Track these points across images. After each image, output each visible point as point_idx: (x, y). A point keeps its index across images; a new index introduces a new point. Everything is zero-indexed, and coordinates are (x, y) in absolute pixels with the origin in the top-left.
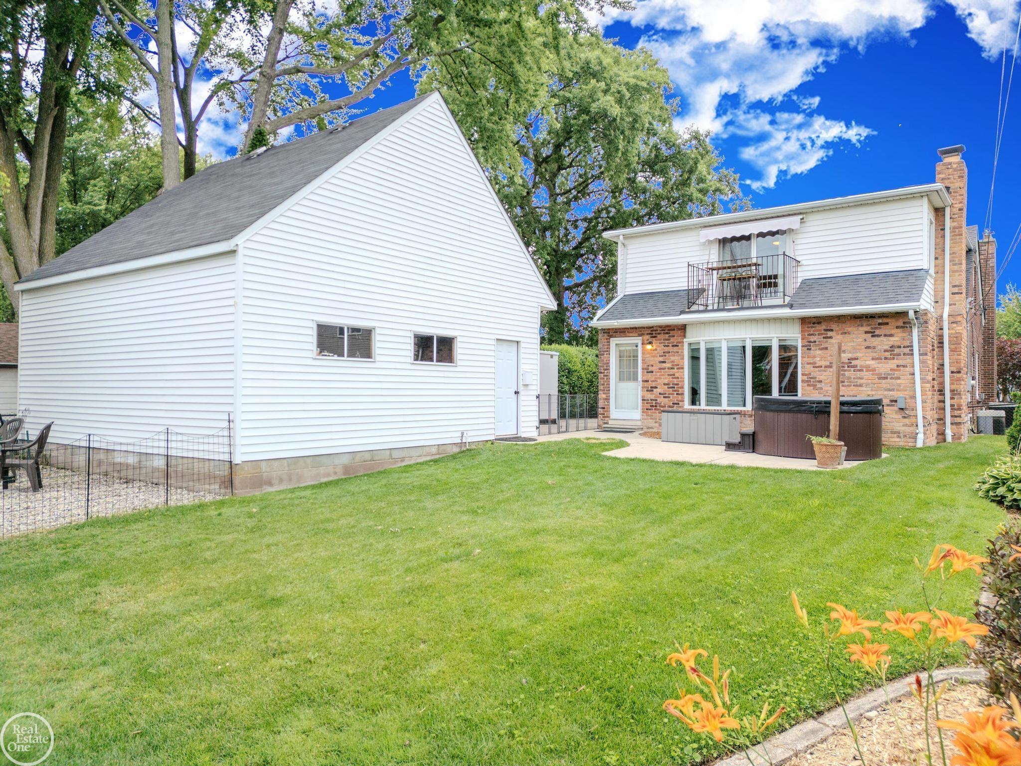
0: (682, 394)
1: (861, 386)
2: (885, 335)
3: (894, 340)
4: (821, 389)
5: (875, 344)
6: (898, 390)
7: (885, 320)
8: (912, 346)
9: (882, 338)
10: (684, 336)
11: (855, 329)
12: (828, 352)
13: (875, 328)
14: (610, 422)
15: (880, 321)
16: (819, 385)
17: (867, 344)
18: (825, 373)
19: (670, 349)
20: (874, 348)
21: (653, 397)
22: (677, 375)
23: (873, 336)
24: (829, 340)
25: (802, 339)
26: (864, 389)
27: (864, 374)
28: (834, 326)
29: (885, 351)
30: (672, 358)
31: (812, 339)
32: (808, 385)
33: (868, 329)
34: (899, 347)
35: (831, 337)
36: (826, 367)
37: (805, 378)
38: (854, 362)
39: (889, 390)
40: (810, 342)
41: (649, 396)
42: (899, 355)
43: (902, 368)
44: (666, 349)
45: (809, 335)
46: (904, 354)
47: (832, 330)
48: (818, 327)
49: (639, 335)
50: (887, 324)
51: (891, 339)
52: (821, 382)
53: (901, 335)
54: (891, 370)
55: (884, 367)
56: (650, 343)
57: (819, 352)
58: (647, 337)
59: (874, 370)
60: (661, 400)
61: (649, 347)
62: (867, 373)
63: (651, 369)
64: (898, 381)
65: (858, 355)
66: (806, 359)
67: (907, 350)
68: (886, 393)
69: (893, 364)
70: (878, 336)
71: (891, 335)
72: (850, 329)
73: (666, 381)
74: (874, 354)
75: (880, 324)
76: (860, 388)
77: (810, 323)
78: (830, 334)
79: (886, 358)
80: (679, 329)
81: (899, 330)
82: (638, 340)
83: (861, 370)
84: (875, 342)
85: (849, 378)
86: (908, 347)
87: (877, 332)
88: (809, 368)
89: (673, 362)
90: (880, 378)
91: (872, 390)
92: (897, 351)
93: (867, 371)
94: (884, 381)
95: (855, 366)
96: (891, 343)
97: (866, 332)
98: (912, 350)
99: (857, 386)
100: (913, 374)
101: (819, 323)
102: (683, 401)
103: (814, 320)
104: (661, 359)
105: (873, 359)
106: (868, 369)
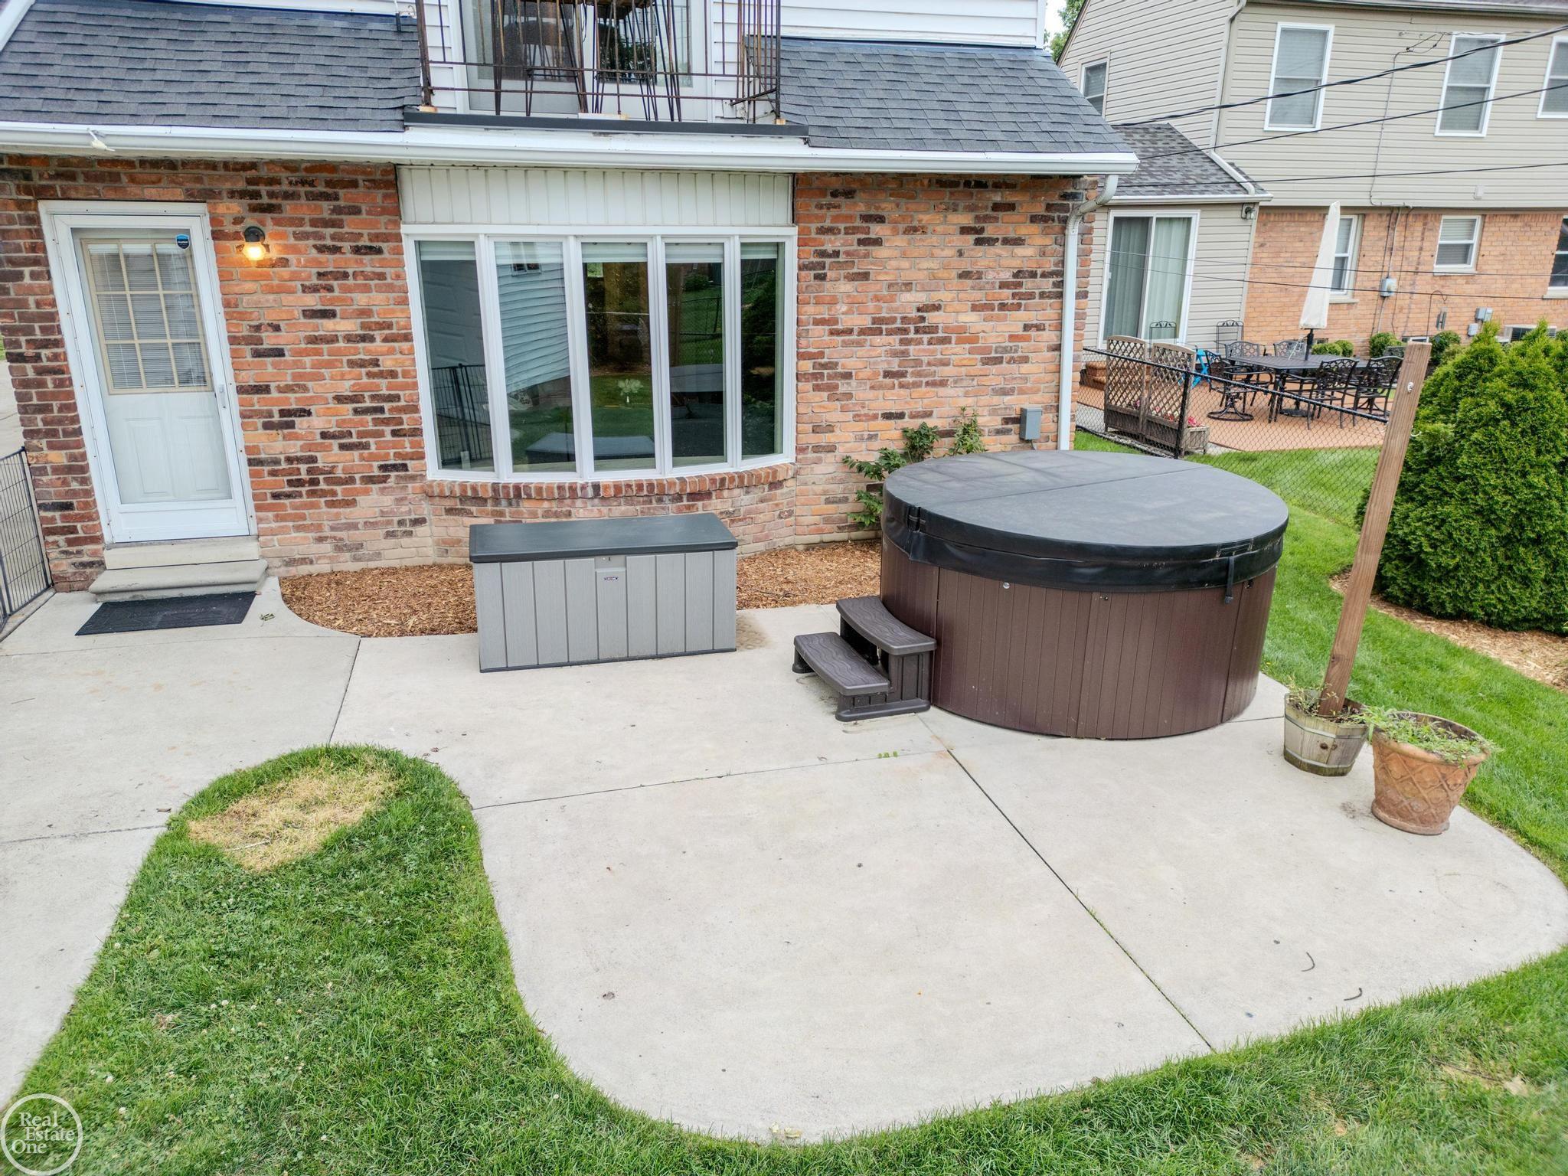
0: (417, 432)
1: (943, 383)
2: (1006, 241)
3: (1025, 255)
4: (849, 396)
5: (981, 265)
6: (1022, 392)
7: (1009, 197)
8: (1061, 274)
9: (998, 249)
10: (395, 212)
11: (939, 218)
12: (871, 287)
13: (986, 219)
14: (110, 558)
15: (997, 198)
16: (843, 387)
17: (966, 265)
18: (861, 352)
19: (348, 261)
20: (979, 275)
21: (295, 449)
22: (387, 363)
23: (979, 242)
24: (875, 250)
25: (802, 243)
26: (947, 391)
27: (956, 351)
28: (887, 207)
29: (1003, 285)
30: (361, 299)
31: (830, 243)
32: (817, 388)
33: (966, 219)
34: (1033, 275)
35: (877, 242)
36: (863, 332)
37: (808, 366)
38: (932, 318)
39: (1004, 392)
40: (823, 254)
41: (277, 446)
42: (1030, 296)
43: (1033, 333)
44: (330, 262)
45: (822, 231)
46: (1042, 295)
47: (880, 219)
48: (846, 207)
49: (192, 197)
50: (1011, 207)
51: (1019, 251)
52: (848, 376)
53: (1039, 240)
54: (1013, 338)
55: (996, 331)
56: (254, 235)
57: (845, 287)
58: (230, 208)
59: (973, 339)
60: (331, 457)
61: (254, 252)
62: (958, 348)
63: (269, 339)
64: (1025, 368)
65: (942, 296)
66: (809, 309)
67: (1047, 284)
68: (996, 400)
69: (1015, 321)
70: (990, 242)
71: (1018, 242)
72: (925, 218)
73: (346, 388)
74: (979, 296)
75: (996, 207)
76: (941, 391)
77: (822, 192)
78: (876, 230)
79: (1003, 307)
80: (375, 184)
81: (1036, 228)
82: (194, 220)
83: (945, 341)
84: (984, 258)
85: (918, 362)
86: (1052, 274)
87: (990, 230)
88: (819, 335)
89: (365, 312)
90: (987, 361)
91: (966, 395)
92: (1028, 284)
93: (959, 341)
94: (994, 369)
95: (933, 329)
96: (1017, 264)
97: (965, 230)
98: (1061, 284)
99: (933, 384)
100: (1058, 348)
101: (849, 194)
102: (421, 456)
103: (837, 184)
104: (312, 301)
105: (974, 308)
106: (966, 337)
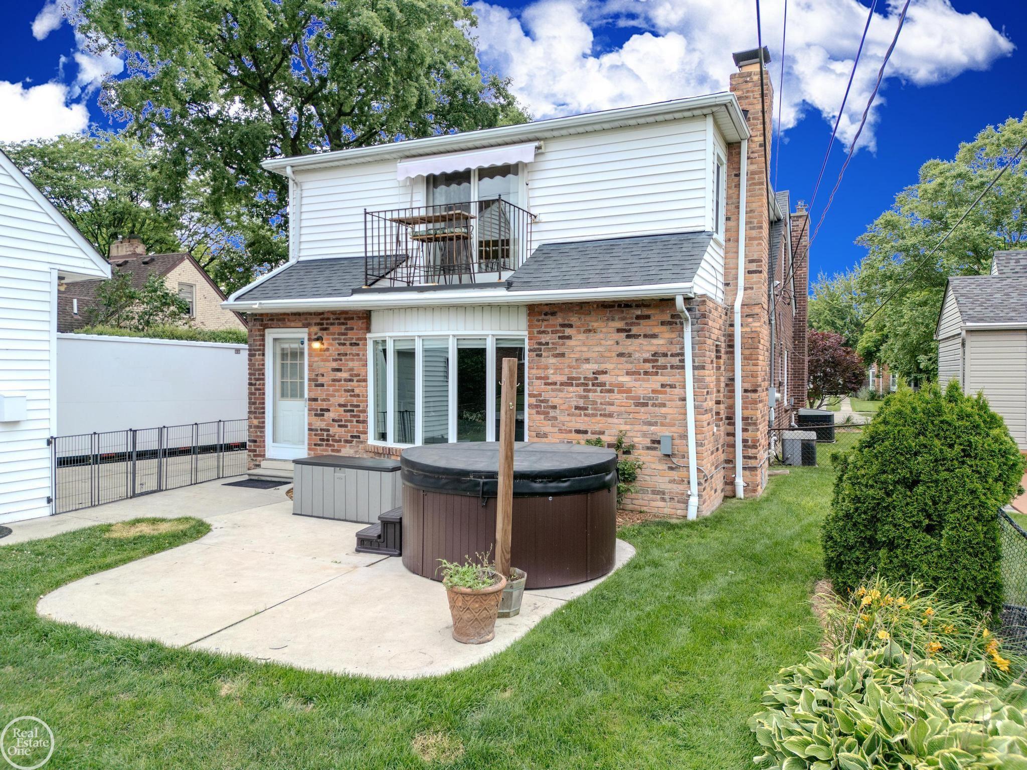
0: (365, 422)
1: (610, 415)
2: (645, 336)
3: (658, 344)
4: (555, 418)
5: (630, 349)
6: (662, 425)
7: (646, 312)
8: (682, 354)
9: (641, 340)
10: (368, 329)
11: (603, 324)
12: (566, 361)
13: (632, 324)
14: (264, 464)
15: (639, 312)
16: (552, 413)
17: (620, 349)
18: (561, 394)
19: (348, 349)
20: (630, 355)
21: (323, 425)
22: (357, 391)
23: (628, 337)
24: (568, 342)
25: (530, 339)
26: (615, 420)
27: (616, 396)
28: (574, 319)
29: (645, 361)
30: (350, 364)
31: (544, 338)
32: (538, 413)
33: (620, 325)
34: (665, 355)
35: (569, 337)
36: (562, 384)
37: (533, 401)
38: (602, 378)
39: (650, 424)
40: (540, 344)
41: (319, 424)
42: (665, 367)
43: (668, 389)
44: (342, 349)
45: (540, 332)
46: (672, 367)
47: (571, 326)
48: (552, 320)
49: (305, 326)
50: (648, 317)
51: (655, 341)
52: (554, 407)
53: (668, 335)
54: (654, 391)
55: (644, 387)
56: (319, 339)
57: (552, 360)
58: (315, 329)
59: (629, 391)
60: (335, 430)
61: (316, 345)
62: (619, 396)
63: (321, 380)
64: (663, 410)
65: (608, 366)
66: (534, 371)
67: (675, 361)
68: (645, 428)
69: (655, 382)
70: (636, 336)
71: (654, 336)
72: (595, 325)
73: (342, 401)
74: (629, 366)
75: (638, 317)
76: (610, 420)
77: (540, 314)
78: (568, 332)
79: (646, 373)
80: (359, 318)
81: (665, 328)
82: (303, 333)
83: (611, 391)
84: (632, 346)
85: (595, 403)
86: (678, 355)
87: (635, 330)
88: (539, 385)
89: (351, 370)
90: (638, 405)
91: (626, 424)
92: (662, 361)
93: (620, 392)
94: (643, 409)
95: (603, 384)
96: (654, 349)
97: (619, 330)
98: (683, 361)
99: (605, 415)
100: (684, 399)
101: (553, 314)
102: (366, 433)
103: (547, 309)
104: (335, 365)
105: (628, 374)
106: (623, 389)
